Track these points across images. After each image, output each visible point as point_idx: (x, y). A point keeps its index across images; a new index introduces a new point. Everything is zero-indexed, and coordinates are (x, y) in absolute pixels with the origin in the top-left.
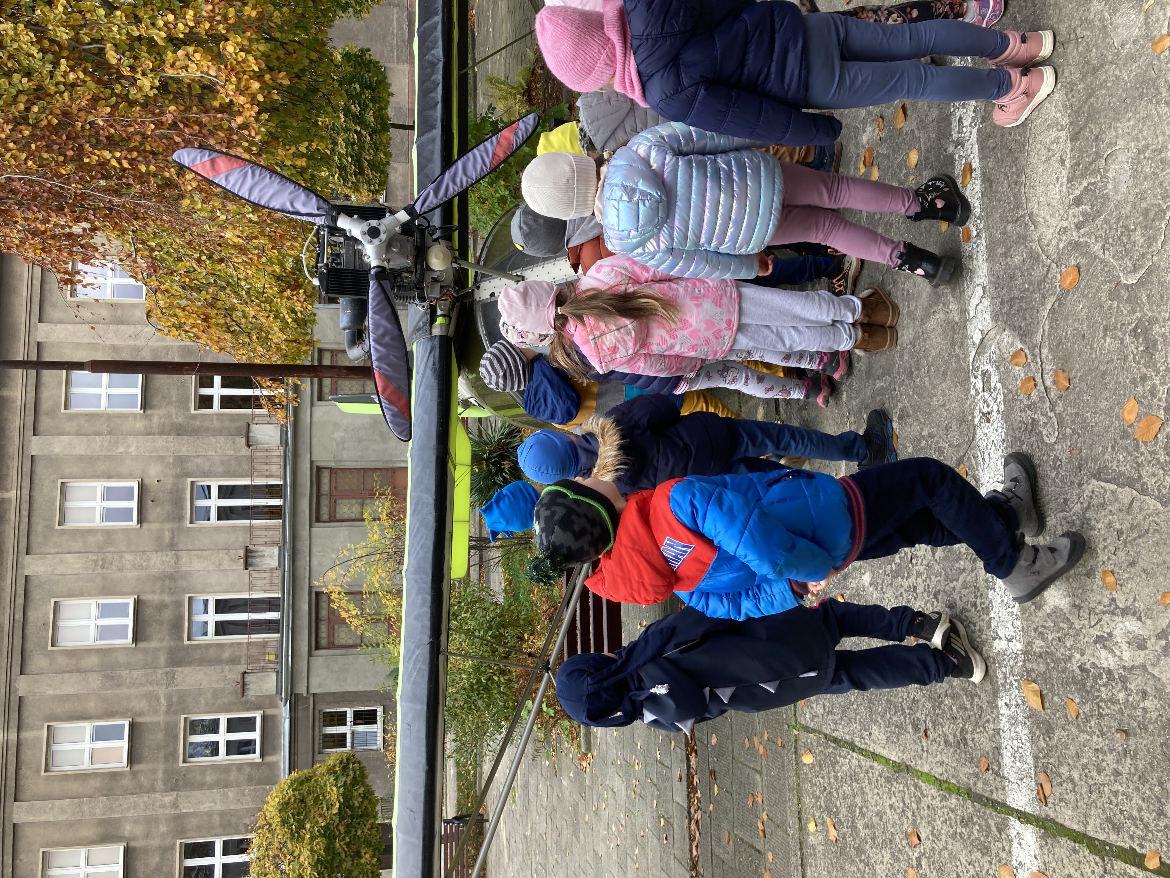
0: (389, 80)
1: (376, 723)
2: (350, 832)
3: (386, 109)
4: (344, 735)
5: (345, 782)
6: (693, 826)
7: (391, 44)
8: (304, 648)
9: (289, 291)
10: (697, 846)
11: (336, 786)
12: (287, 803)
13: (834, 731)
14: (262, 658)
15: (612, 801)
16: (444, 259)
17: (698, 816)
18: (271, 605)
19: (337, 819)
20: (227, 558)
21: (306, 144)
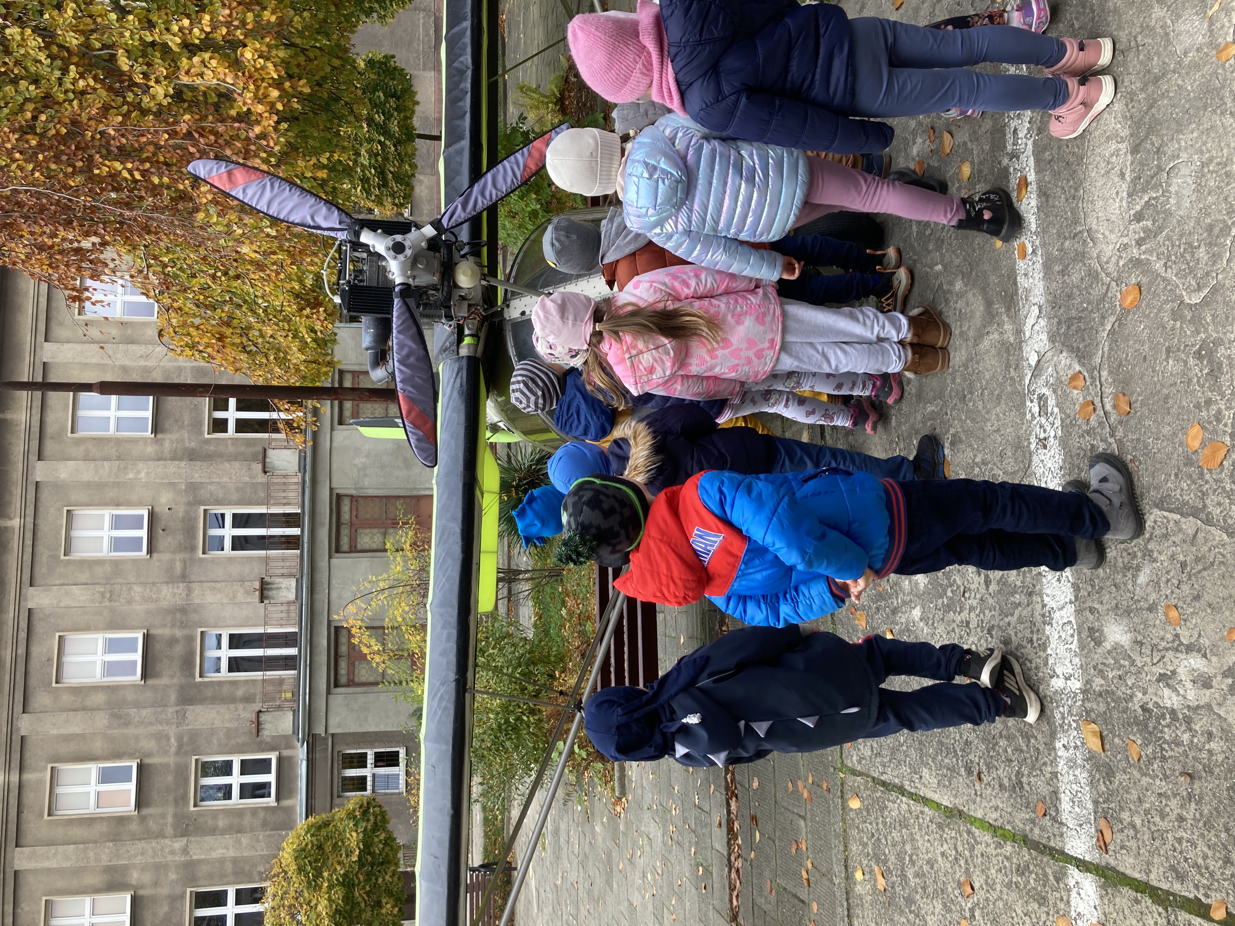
0: (415, 88)
1: (398, 765)
2: (371, 880)
3: (411, 118)
4: (364, 778)
5: (366, 828)
6: (733, 875)
7: (417, 51)
8: (322, 685)
10: (737, 896)
11: (355, 831)
12: (304, 850)
13: (882, 774)
14: (278, 696)
15: (647, 848)
16: (472, 276)
17: (739, 864)
18: (287, 640)
19: (356, 867)
20: (241, 590)
21: (328, 154)
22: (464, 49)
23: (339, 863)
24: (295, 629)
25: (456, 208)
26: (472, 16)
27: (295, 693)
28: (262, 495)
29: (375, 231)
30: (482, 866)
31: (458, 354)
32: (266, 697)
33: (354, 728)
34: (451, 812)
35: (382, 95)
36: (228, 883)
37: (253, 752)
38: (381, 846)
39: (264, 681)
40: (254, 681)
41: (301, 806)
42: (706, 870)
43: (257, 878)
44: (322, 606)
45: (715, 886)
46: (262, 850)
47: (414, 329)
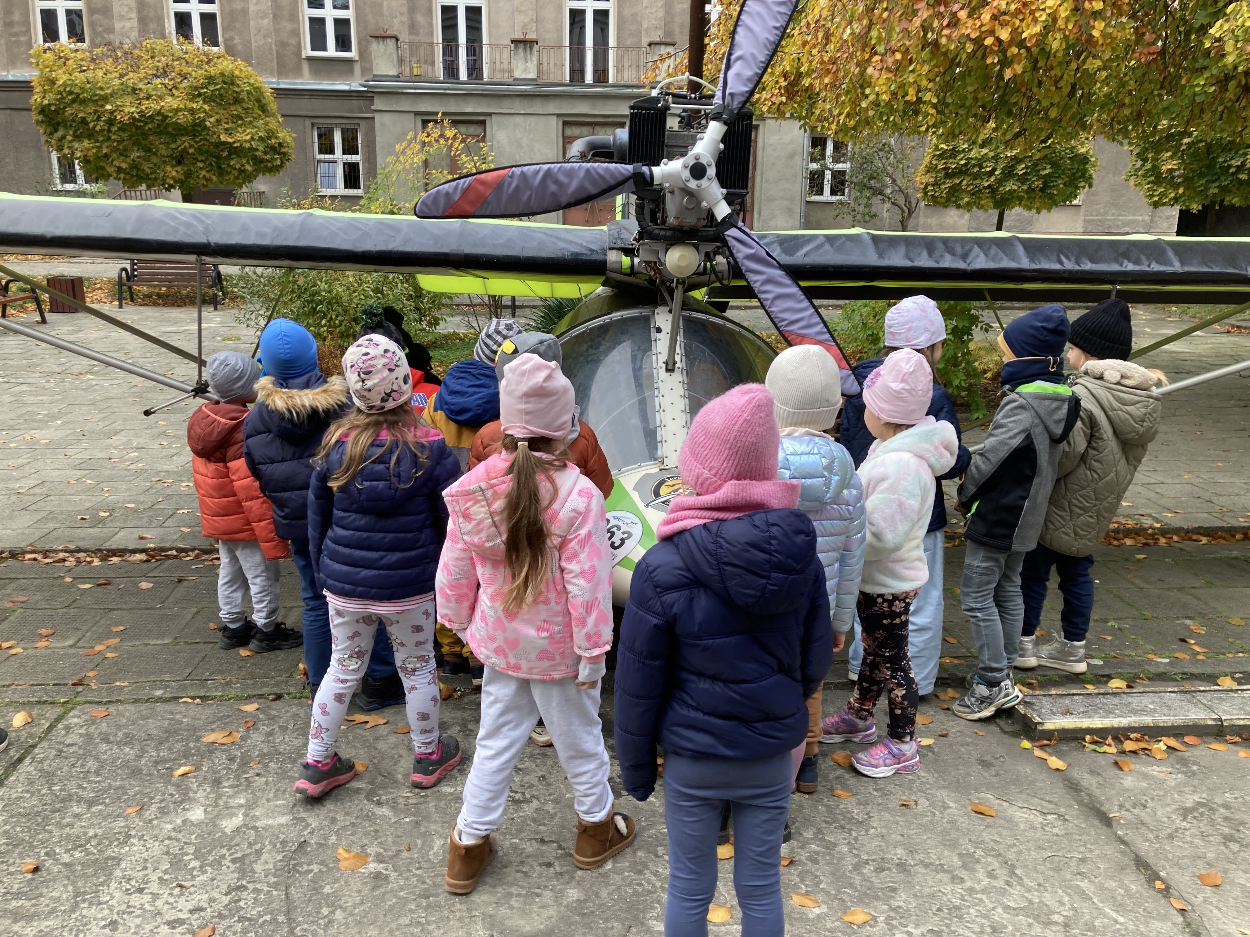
0: (1054, 209)
1: (346, 187)
2: (201, 154)
3: (1020, 205)
4: (331, 151)
5: (257, 150)
6: (61, 555)
7: (1106, 213)
8: (425, 106)
9: (784, 84)
10: (35, 559)
11: (252, 138)
12: (233, 83)
13: (33, 759)
14: (414, 60)
15: (165, 452)
16: (680, 267)
17: (71, 562)
18: (475, 70)
19: (214, 139)
20: (527, 20)
21: (935, 101)
22: (993, 260)
23: (218, 121)
24: (486, 79)
25: (751, 247)
26: (1035, 270)
27: (418, 78)
28: (628, 43)
29: (723, 141)
30: (219, 274)
31: (611, 249)
32: (414, 47)
33: (380, 141)
34: (49, 235)
35: (1047, 172)
36: (221, 5)
37: (358, 32)
38: (238, 166)
39: (431, 44)
40: (431, 34)
41: (302, 84)
42: (103, 520)
43: (227, 36)
44: (506, 106)
45: (79, 531)
46: (257, 41)
47: (594, 191)
